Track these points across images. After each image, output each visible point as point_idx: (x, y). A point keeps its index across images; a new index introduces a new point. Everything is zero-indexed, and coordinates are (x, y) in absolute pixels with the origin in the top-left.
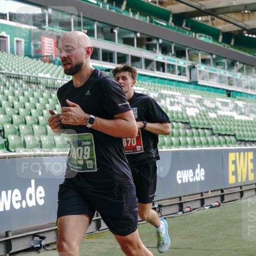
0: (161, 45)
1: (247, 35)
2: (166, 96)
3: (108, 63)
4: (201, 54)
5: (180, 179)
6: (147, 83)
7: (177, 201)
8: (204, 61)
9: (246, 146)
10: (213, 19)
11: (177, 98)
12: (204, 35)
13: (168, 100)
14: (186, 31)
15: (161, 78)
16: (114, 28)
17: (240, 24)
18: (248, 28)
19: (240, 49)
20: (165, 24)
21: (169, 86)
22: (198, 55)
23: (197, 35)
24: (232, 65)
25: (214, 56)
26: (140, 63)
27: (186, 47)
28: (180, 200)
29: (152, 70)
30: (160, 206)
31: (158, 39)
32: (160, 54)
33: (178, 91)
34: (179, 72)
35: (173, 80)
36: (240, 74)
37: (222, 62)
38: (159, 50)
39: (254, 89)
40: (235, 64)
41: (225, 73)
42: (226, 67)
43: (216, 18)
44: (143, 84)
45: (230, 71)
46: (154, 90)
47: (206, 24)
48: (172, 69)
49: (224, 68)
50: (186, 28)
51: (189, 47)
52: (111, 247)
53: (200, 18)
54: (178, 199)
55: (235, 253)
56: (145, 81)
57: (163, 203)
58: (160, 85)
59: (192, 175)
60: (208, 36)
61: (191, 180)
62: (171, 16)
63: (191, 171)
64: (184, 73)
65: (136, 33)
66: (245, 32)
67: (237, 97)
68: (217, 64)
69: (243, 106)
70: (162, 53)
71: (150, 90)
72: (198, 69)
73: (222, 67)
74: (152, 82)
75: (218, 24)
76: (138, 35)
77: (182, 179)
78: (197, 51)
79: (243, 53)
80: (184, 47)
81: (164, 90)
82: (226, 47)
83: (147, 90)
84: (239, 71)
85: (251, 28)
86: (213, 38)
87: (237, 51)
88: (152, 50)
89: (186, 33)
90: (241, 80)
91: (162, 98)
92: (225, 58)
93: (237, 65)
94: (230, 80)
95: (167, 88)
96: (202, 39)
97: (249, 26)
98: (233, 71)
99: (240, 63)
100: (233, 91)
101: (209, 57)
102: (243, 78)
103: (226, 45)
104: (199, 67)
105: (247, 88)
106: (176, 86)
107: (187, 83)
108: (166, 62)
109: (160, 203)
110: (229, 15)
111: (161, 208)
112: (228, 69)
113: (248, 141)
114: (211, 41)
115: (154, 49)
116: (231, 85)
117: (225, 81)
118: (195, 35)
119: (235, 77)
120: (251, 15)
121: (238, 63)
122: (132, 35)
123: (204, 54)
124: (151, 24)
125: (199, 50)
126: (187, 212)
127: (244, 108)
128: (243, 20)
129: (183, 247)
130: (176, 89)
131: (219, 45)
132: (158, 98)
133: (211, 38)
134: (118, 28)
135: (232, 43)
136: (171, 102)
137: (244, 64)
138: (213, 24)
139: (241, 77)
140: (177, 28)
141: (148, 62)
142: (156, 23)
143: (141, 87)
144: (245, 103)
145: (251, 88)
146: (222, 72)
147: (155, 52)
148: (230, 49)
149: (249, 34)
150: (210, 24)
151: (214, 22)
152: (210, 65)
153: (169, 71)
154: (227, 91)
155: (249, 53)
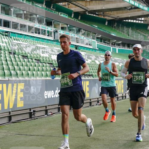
0: (38, 18)
1: (88, 14)
2: (40, 48)
3: (7, 28)
4: (61, 24)
5: (46, 96)
6: (29, 40)
7: (44, 108)
8: (63, 28)
9: (85, 78)
10: (68, 4)
11: (46, 49)
12: (63, 13)
13: (41, 50)
14: (53, 10)
15: (37, 38)
16: (11, 7)
17: (84, 7)
18: (88, 10)
19: (84, 22)
20: (41, 6)
21: (42, 42)
22: (59, 24)
23: (59, 13)
24: (79, 31)
25: (69, 26)
26: (25, 28)
27: (53, 20)
28: (46, 108)
29: (32, 33)
30: (34, 111)
31: (36, 15)
32: (37, 23)
33: (47, 45)
34: (48, 34)
35: (44, 39)
36: (83, 36)
37: (73, 29)
38: (37, 21)
39: (91, 45)
40: (81, 30)
41: (74, 35)
42: (75, 32)
43: (70, 4)
44: (27, 40)
45: (77, 34)
46: (33, 44)
47: (64, 7)
48: (44, 33)
49: (74, 33)
50: (53, 9)
51: (54, 20)
52: (5, 134)
53: (61, 4)
54: (45, 107)
55: (77, 139)
56: (28, 39)
57: (36, 110)
58: (36, 41)
59: (53, 94)
60: (65, 14)
61: (53, 97)
62: (44, 2)
63: (53, 91)
64: (51, 35)
65: (24, 11)
66: (87, 12)
67: (81, 49)
68: (70, 30)
69: (84, 55)
70: (39, 23)
71: (31, 44)
72: (59, 33)
73: (73, 32)
74: (32, 40)
75: (71, 7)
76: (25, 12)
77: (47, 96)
78: (59, 22)
79: (85, 24)
80: (51, 20)
81: (39, 44)
82: (76, 21)
83: (29, 44)
84: (83, 34)
85: (90, 10)
86: (68, 15)
87: (82, 23)
88: (33, 21)
89: (53, 12)
90: (84, 40)
91: (38, 49)
92: (75, 27)
93: (81, 31)
94: (77, 39)
95: (41, 43)
96: (62, 15)
97: (89, 9)
98: (79, 34)
99: (83, 30)
100: (79, 46)
101: (66, 26)
102: (85, 38)
103: (76, 19)
104: (60, 32)
105: (87, 44)
106: (46, 42)
107: (52, 41)
108: (41, 28)
109: (34, 109)
110: (78, 2)
111: (35, 113)
112: (76, 33)
113: (86, 75)
114: (67, 17)
115: (34, 21)
116: (78, 42)
117: (74, 40)
118: (58, 13)
119: (80, 38)
120: (91, 3)
121: (82, 30)
122: (22, 12)
123: (63, 24)
124: (32, 6)
125: (60, 22)
126: (50, 115)
127: (85, 56)
128: (86, 6)
129: (47, 135)
130: (46, 44)
131: (72, 19)
132: (35, 49)
133: (67, 15)
134: (13, 8)
135: (79, 19)
136: (42, 51)
137: (86, 30)
138: (68, 7)
139: (84, 38)
140: (48, 8)
141: (30, 28)
142: (35, 5)
143: (26, 42)
144: (85, 53)
145: (89, 45)
146: (73, 35)
147: (35, 22)
148: (78, 21)
149: (89, 14)
150: (67, 7)
151: (69, 6)
152: (66, 31)
153: (42, 34)
154: (75, 46)
155: (89, 24)
